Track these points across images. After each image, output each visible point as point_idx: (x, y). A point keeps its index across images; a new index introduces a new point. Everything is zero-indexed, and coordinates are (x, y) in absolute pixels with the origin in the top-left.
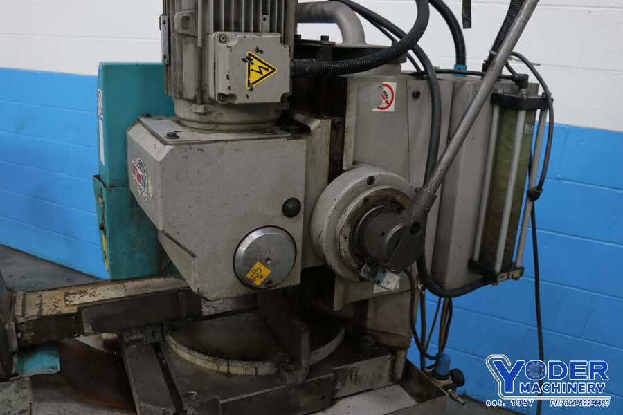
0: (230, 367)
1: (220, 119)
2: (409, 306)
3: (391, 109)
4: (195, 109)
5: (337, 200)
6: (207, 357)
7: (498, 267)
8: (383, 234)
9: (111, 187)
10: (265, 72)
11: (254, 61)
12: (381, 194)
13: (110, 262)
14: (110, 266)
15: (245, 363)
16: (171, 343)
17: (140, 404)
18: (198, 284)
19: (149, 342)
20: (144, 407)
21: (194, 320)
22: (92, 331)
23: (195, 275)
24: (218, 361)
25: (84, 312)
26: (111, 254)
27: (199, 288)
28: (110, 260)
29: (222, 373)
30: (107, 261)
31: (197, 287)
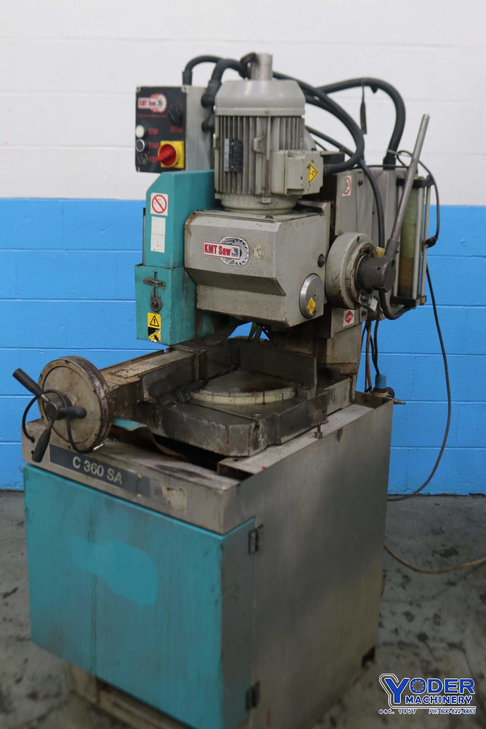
0: (265, 397)
1: (277, 207)
2: (362, 336)
3: (349, 194)
4: (265, 200)
5: (346, 253)
6: (247, 394)
7: (415, 296)
8: (379, 269)
9: (174, 268)
10: (315, 174)
11: (311, 168)
12: (365, 247)
13: (171, 330)
14: (170, 333)
15: (275, 391)
16: (205, 397)
17: (229, 427)
18: (286, 315)
19: (184, 401)
20: (233, 429)
21: (203, 382)
22: (148, 397)
23: (284, 309)
24: (256, 394)
25: (144, 380)
26: (172, 323)
27: (286, 318)
28: (171, 328)
29: (259, 404)
30: (159, 332)
31: (285, 317)
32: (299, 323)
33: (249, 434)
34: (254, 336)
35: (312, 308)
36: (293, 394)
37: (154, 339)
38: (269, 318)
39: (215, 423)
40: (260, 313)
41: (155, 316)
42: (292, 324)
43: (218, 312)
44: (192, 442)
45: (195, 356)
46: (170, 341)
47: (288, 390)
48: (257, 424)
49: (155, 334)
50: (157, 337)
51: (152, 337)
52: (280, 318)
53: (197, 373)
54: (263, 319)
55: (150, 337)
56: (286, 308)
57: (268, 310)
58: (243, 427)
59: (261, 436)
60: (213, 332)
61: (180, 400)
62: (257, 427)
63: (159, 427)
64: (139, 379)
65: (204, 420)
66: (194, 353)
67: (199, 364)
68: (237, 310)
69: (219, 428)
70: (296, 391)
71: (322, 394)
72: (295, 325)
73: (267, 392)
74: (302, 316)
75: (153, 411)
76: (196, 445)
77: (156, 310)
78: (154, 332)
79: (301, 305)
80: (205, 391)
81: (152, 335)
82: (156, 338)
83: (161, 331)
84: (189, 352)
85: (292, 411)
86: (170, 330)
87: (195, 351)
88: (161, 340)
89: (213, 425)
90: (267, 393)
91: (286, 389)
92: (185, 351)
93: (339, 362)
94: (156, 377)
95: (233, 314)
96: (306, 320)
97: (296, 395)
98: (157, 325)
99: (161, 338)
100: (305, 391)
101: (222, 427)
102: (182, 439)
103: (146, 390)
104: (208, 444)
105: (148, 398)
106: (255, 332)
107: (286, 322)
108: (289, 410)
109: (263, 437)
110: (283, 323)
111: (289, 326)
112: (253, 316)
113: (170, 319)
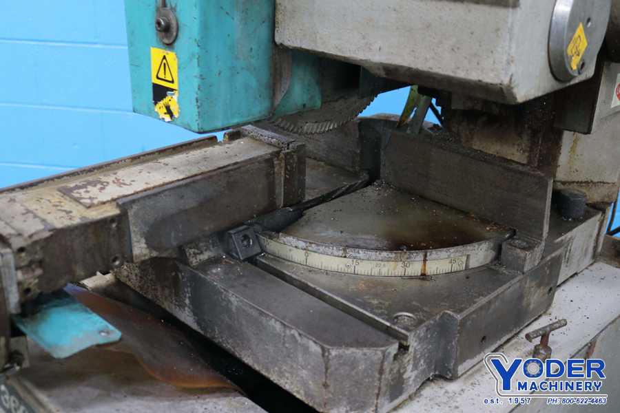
0: (428, 263)
13: (199, 92)
14: (197, 102)
15: (452, 250)
16: (290, 250)
17: (329, 354)
18: (512, 65)
19: (242, 258)
20: (339, 357)
21: (294, 211)
22: (146, 251)
23: (510, 48)
24: (406, 256)
25: (131, 213)
26: (201, 75)
27: (512, 75)
28: (199, 89)
29: (411, 278)
30: (175, 98)
31: (510, 74)
32: (540, 94)
33: (381, 372)
34: (412, 116)
35: (578, 55)
36: (492, 254)
37: (165, 113)
38: (461, 74)
39: (297, 335)
40: (433, 58)
41: (164, 58)
42: (525, 96)
43: (323, 53)
44: (248, 360)
45: (278, 153)
46: (197, 120)
47: (481, 247)
48: (405, 343)
49: (166, 100)
50: (172, 108)
51: (160, 108)
52: (492, 75)
53: (280, 191)
54: (441, 75)
55: (157, 109)
56: (514, 45)
57: (458, 48)
58: (365, 354)
59: (410, 367)
60: (319, 103)
61: (234, 254)
62: (403, 348)
63: (186, 308)
64: (116, 212)
65: (273, 320)
66: (278, 147)
67: (285, 174)
68: (370, 49)
69: (306, 349)
70: (499, 250)
71: (553, 255)
72: (532, 97)
73: (434, 252)
74: (550, 75)
75: (173, 274)
76: (257, 367)
77: (166, 41)
78: (165, 96)
79: (550, 43)
80: (290, 239)
81: (161, 103)
82: (169, 112)
83: (179, 92)
84: (268, 144)
85: (490, 302)
86: (197, 94)
87: (281, 144)
88: (179, 117)
89: (293, 336)
90: (433, 254)
91: (476, 245)
92: (261, 140)
93: (582, 178)
94: (169, 204)
95: (361, 60)
96: (556, 86)
97: (498, 257)
98: (171, 80)
99: (179, 112)
100: (522, 254)
101: (315, 348)
102: (228, 345)
103: (139, 237)
104: (281, 374)
105: (145, 255)
106: (415, 109)
107: (510, 88)
108: (483, 301)
109: (415, 367)
110: (501, 89)
111: (516, 99)
112: (413, 66)
113: (196, 65)
